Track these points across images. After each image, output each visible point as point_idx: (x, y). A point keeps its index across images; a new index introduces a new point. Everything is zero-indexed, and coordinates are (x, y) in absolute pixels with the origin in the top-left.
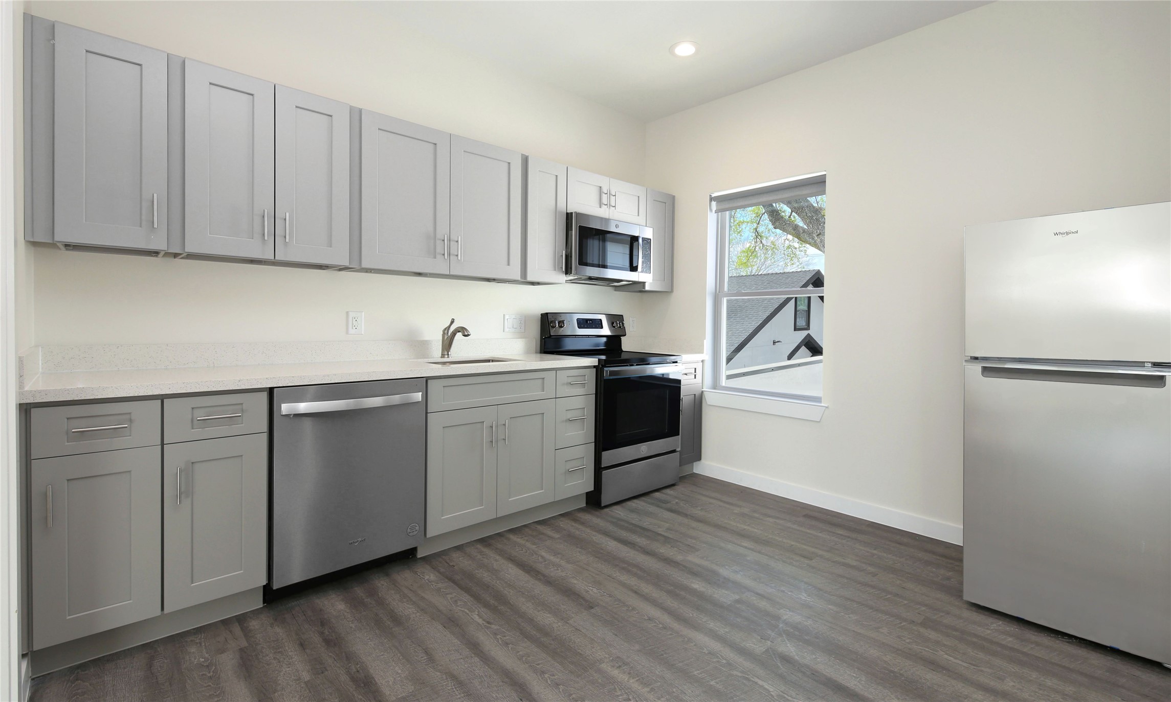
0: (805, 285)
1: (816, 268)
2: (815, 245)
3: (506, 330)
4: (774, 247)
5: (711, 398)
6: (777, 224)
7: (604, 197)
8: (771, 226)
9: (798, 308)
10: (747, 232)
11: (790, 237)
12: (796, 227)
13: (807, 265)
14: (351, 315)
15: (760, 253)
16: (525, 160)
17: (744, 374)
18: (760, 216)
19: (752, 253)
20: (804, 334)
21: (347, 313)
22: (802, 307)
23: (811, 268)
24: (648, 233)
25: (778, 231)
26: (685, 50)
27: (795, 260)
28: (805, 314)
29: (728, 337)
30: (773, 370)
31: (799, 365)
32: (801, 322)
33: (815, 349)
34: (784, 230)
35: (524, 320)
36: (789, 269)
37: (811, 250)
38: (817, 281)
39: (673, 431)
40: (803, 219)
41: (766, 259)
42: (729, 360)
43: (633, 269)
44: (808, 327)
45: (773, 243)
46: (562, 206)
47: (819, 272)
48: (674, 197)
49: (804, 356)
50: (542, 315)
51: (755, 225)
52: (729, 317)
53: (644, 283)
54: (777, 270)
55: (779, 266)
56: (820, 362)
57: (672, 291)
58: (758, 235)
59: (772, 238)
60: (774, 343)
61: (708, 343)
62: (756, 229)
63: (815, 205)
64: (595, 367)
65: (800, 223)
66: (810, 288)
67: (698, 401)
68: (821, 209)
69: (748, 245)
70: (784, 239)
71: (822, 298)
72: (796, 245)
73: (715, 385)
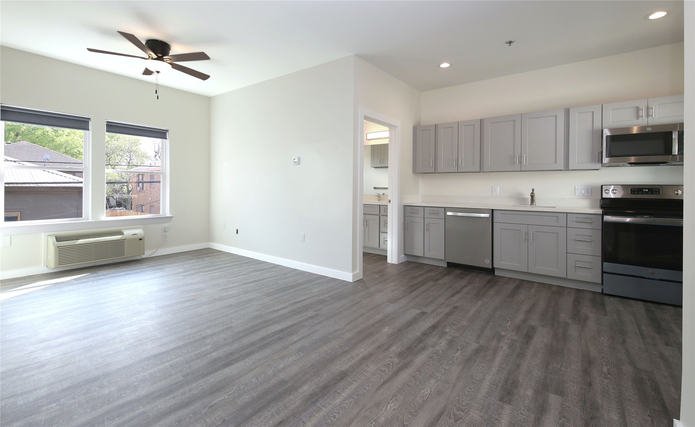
3: (576, 194)
14: (494, 188)
21: (492, 187)
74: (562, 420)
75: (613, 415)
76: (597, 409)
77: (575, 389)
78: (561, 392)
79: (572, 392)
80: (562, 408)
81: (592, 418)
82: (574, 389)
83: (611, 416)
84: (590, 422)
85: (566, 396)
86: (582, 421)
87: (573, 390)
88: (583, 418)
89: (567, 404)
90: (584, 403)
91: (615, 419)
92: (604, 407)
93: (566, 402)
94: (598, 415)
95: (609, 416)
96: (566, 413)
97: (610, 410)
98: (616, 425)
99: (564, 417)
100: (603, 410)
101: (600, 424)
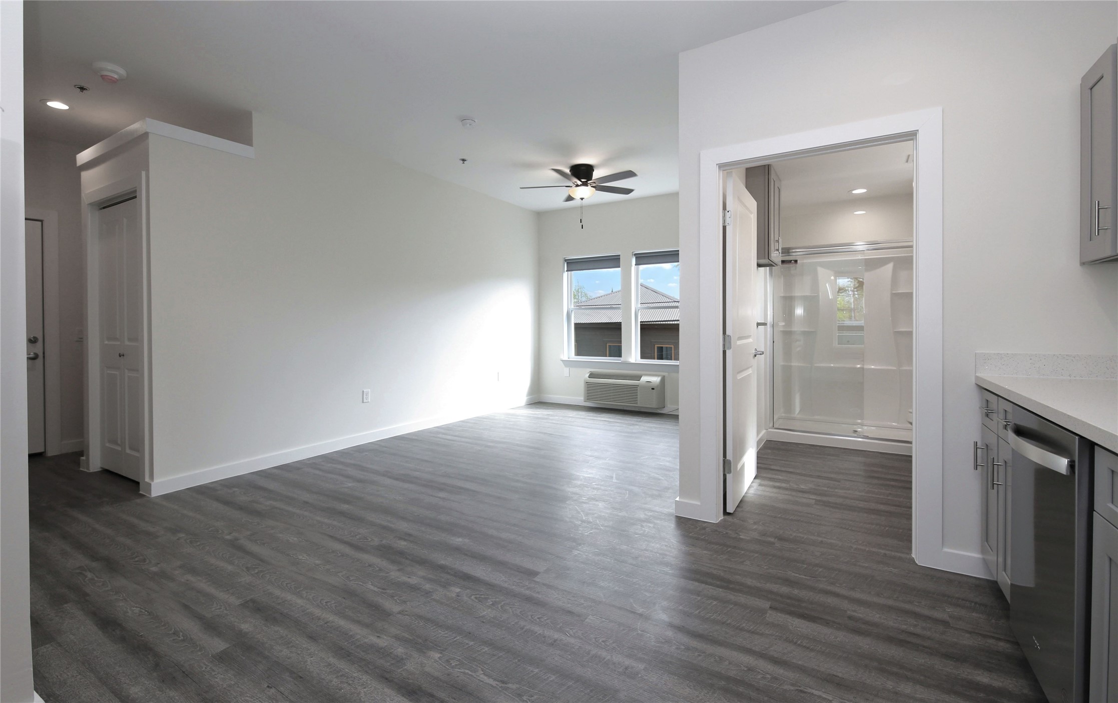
74: (182, 636)
75: (139, 692)
76: (163, 681)
77: (216, 680)
78: (222, 658)
79: (214, 671)
80: (197, 645)
81: (157, 665)
82: (217, 678)
83: (140, 687)
84: (155, 660)
85: (211, 660)
86: (163, 653)
87: (215, 674)
88: (166, 656)
89: (200, 653)
90: (184, 672)
91: (133, 688)
92: (159, 691)
93: (202, 654)
94: (155, 674)
95: (142, 685)
96: (187, 646)
97: (148, 693)
98: (125, 683)
99: (183, 640)
100: (155, 686)
101: (143, 667)
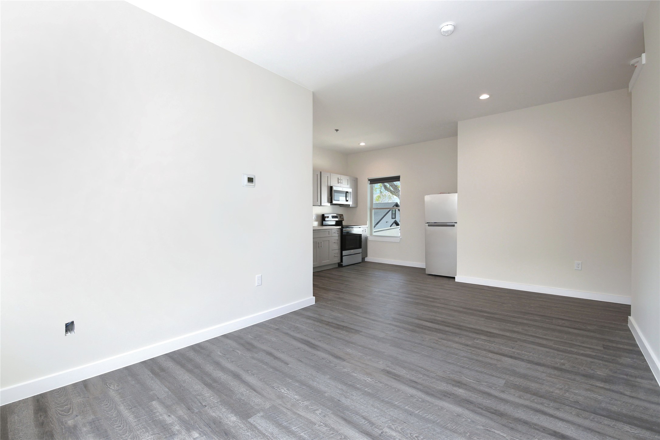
0: (393, 206)
1: (396, 202)
2: (396, 195)
4: (385, 195)
5: (370, 238)
6: (386, 189)
7: (339, 180)
8: (384, 190)
9: (393, 212)
10: (378, 191)
11: (389, 193)
12: (391, 190)
13: (394, 201)
15: (382, 197)
16: (321, 173)
17: (379, 231)
18: (381, 187)
19: (379, 197)
20: (394, 220)
22: (394, 212)
23: (395, 202)
24: (350, 190)
25: (386, 191)
26: (362, 144)
27: (391, 199)
28: (395, 214)
29: (374, 221)
30: (386, 230)
31: (393, 228)
32: (394, 217)
33: (397, 224)
34: (388, 191)
35: (317, 216)
36: (389, 202)
37: (395, 197)
38: (397, 205)
39: (360, 247)
40: (393, 188)
41: (383, 199)
42: (375, 227)
43: (347, 201)
44: (395, 218)
45: (385, 194)
46: (329, 185)
47: (397, 203)
48: (357, 178)
49: (394, 226)
50: (322, 215)
51: (380, 189)
52: (374, 215)
53: (350, 205)
54: (386, 202)
55: (387, 201)
56: (399, 227)
57: (357, 207)
58: (381, 192)
59: (385, 193)
60: (387, 222)
61: (368, 222)
62: (380, 190)
63: (396, 184)
64: (340, 229)
65: (392, 189)
66: (395, 207)
67: (366, 238)
68: (397, 185)
69: (378, 195)
70: (388, 193)
71: (399, 210)
72: (391, 195)
73: (371, 234)
